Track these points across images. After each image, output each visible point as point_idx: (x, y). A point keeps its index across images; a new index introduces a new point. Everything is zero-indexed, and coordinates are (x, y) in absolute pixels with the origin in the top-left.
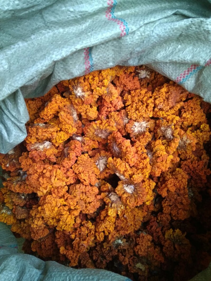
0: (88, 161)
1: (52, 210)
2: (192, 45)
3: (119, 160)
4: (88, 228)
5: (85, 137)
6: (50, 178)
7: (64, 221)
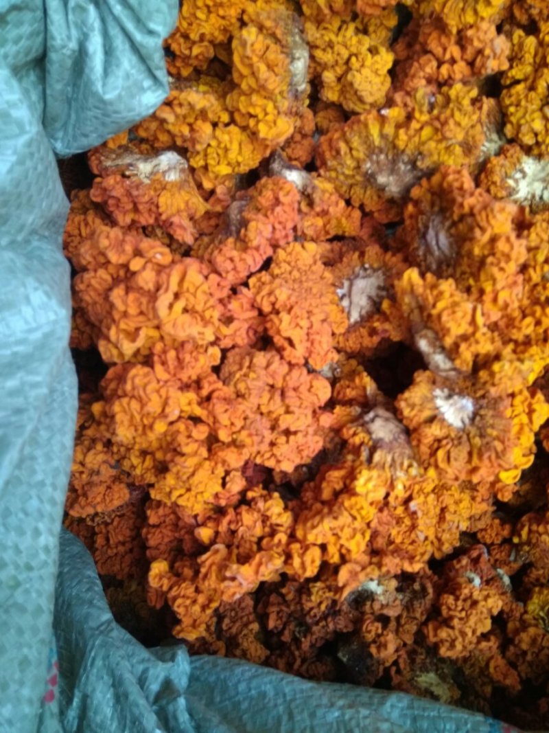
0: (313, 272)
1: (144, 426)
3: (447, 286)
4: (265, 519)
5: (319, 175)
6: (153, 296)
7: (185, 478)
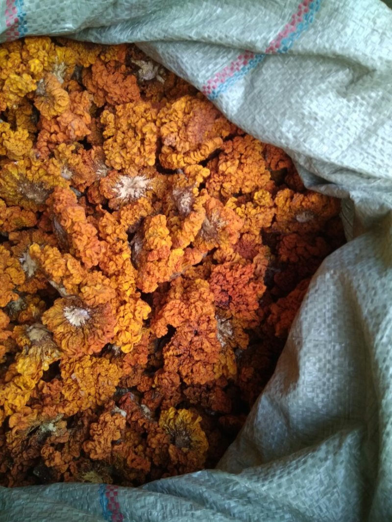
2: (243, 9)
3: (52, 250)
